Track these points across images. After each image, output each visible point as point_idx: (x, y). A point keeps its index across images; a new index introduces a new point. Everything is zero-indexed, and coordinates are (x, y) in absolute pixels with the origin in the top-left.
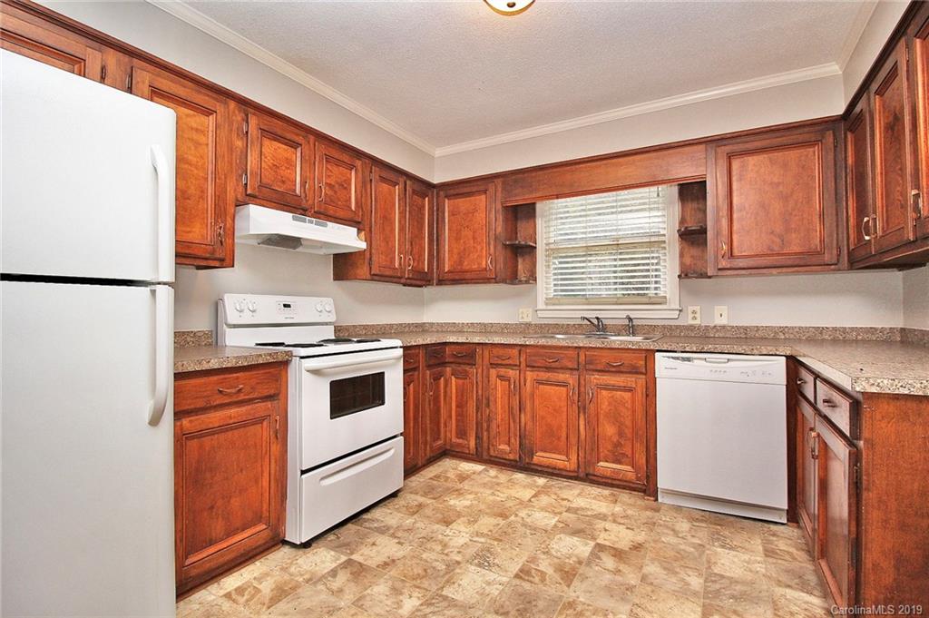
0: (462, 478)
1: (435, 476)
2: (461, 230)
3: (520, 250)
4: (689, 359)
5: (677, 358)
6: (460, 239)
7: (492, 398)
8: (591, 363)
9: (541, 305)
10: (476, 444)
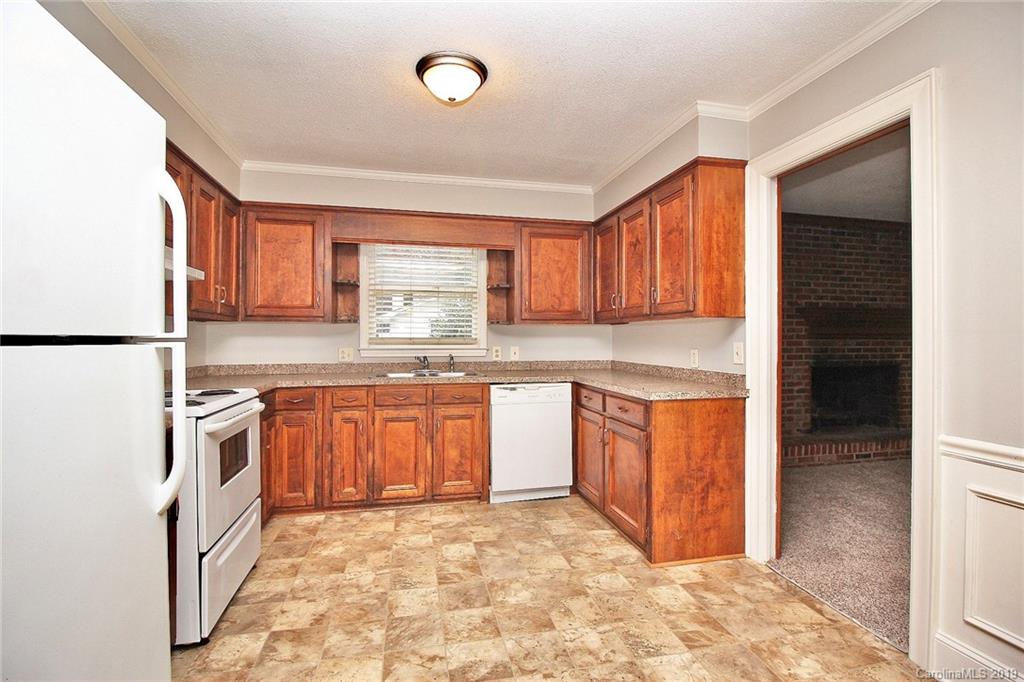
0: (312, 530)
1: (278, 537)
2: (278, 260)
3: (339, 288)
4: (514, 389)
5: (506, 389)
6: (277, 270)
7: (335, 443)
8: (438, 398)
9: (364, 344)
10: (315, 494)
